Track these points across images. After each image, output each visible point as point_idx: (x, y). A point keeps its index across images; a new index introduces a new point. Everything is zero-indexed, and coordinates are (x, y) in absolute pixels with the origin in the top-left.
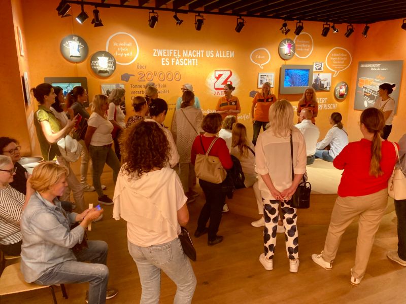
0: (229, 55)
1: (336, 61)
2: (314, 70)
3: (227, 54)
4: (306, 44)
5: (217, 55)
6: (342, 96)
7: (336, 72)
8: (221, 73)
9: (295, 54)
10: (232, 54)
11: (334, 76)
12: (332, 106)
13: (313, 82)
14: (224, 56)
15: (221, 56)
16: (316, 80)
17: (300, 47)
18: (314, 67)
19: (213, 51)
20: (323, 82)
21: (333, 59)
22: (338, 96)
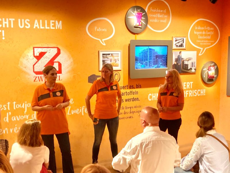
0: (54, 26)
1: (202, 35)
2: (174, 47)
3: (52, 24)
4: (161, 13)
5: (36, 25)
6: (211, 79)
7: (202, 49)
8: (43, 50)
9: (149, 26)
10: (59, 25)
11: (200, 55)
12: (200, 93)
13: (174, 62)
14: (47, 28)
15: (42, 28)
16: (177, 60)
17: (154, 18)
18: (174, 43)
19: (28, 20)
20: (186, 63)
21: (198, 33)
22: (206, 80)
